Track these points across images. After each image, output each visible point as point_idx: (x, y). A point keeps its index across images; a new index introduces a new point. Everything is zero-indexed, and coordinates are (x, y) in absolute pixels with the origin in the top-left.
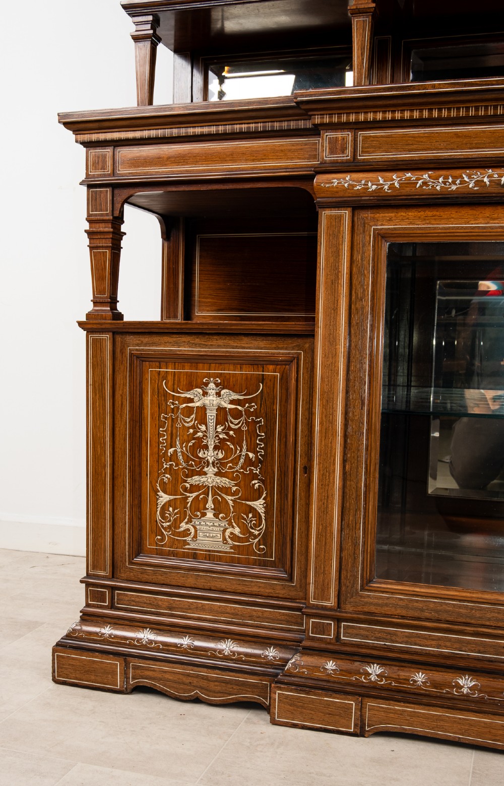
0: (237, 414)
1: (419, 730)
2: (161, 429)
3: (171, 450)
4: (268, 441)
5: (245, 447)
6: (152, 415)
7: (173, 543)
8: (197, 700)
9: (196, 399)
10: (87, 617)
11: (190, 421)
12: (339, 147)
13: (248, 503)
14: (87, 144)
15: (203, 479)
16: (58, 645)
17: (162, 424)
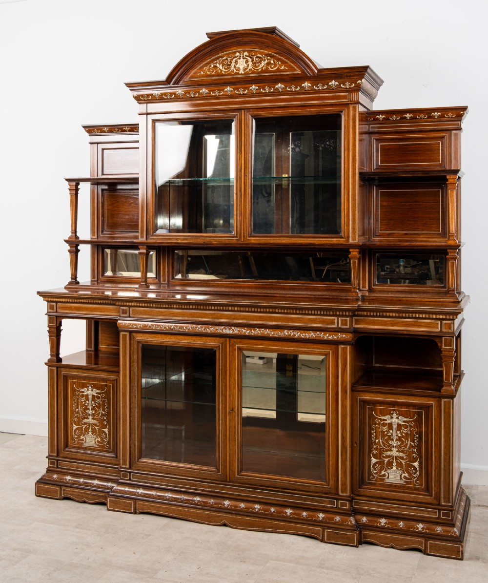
0: (98, 398)
1: (153, 511)
2: (74, 402)
4: (109, 408)
5: (101, 409)
6: (71, 397)
7: (78, 443)
8: (85, 502)
9: (85, 392)
10: (48, 471)
11: (83, 399)
12: (124, 312)
13: (103, 429)
14: (48, 301)
15: (88, 420)
16: (37, 482)
17: (74, 400)
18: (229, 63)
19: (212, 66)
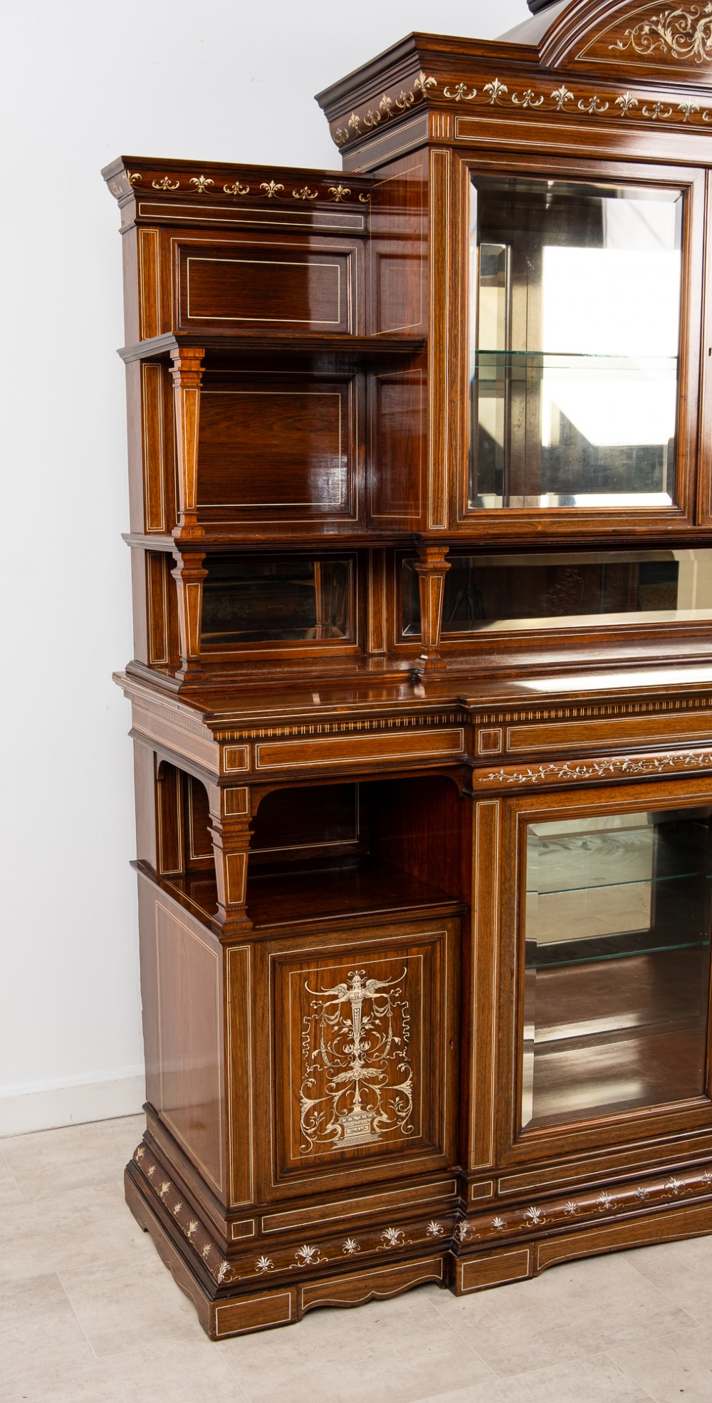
0: (380, 1002)
2: (304, 1033)
3: (315, 1053)
4: (414, 1023)
5: (391, 1033)
6: (294, 1019)
7: (318, 1147)
9: (341, 994)
11: (334, 1019)
12: (491, 741)
13: (394, 1087)
15: (349, 1074)
17: (305, 1028)
18: (689, 30)
19: (647, 29)
